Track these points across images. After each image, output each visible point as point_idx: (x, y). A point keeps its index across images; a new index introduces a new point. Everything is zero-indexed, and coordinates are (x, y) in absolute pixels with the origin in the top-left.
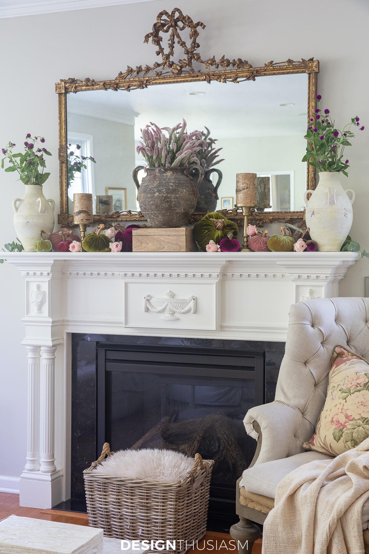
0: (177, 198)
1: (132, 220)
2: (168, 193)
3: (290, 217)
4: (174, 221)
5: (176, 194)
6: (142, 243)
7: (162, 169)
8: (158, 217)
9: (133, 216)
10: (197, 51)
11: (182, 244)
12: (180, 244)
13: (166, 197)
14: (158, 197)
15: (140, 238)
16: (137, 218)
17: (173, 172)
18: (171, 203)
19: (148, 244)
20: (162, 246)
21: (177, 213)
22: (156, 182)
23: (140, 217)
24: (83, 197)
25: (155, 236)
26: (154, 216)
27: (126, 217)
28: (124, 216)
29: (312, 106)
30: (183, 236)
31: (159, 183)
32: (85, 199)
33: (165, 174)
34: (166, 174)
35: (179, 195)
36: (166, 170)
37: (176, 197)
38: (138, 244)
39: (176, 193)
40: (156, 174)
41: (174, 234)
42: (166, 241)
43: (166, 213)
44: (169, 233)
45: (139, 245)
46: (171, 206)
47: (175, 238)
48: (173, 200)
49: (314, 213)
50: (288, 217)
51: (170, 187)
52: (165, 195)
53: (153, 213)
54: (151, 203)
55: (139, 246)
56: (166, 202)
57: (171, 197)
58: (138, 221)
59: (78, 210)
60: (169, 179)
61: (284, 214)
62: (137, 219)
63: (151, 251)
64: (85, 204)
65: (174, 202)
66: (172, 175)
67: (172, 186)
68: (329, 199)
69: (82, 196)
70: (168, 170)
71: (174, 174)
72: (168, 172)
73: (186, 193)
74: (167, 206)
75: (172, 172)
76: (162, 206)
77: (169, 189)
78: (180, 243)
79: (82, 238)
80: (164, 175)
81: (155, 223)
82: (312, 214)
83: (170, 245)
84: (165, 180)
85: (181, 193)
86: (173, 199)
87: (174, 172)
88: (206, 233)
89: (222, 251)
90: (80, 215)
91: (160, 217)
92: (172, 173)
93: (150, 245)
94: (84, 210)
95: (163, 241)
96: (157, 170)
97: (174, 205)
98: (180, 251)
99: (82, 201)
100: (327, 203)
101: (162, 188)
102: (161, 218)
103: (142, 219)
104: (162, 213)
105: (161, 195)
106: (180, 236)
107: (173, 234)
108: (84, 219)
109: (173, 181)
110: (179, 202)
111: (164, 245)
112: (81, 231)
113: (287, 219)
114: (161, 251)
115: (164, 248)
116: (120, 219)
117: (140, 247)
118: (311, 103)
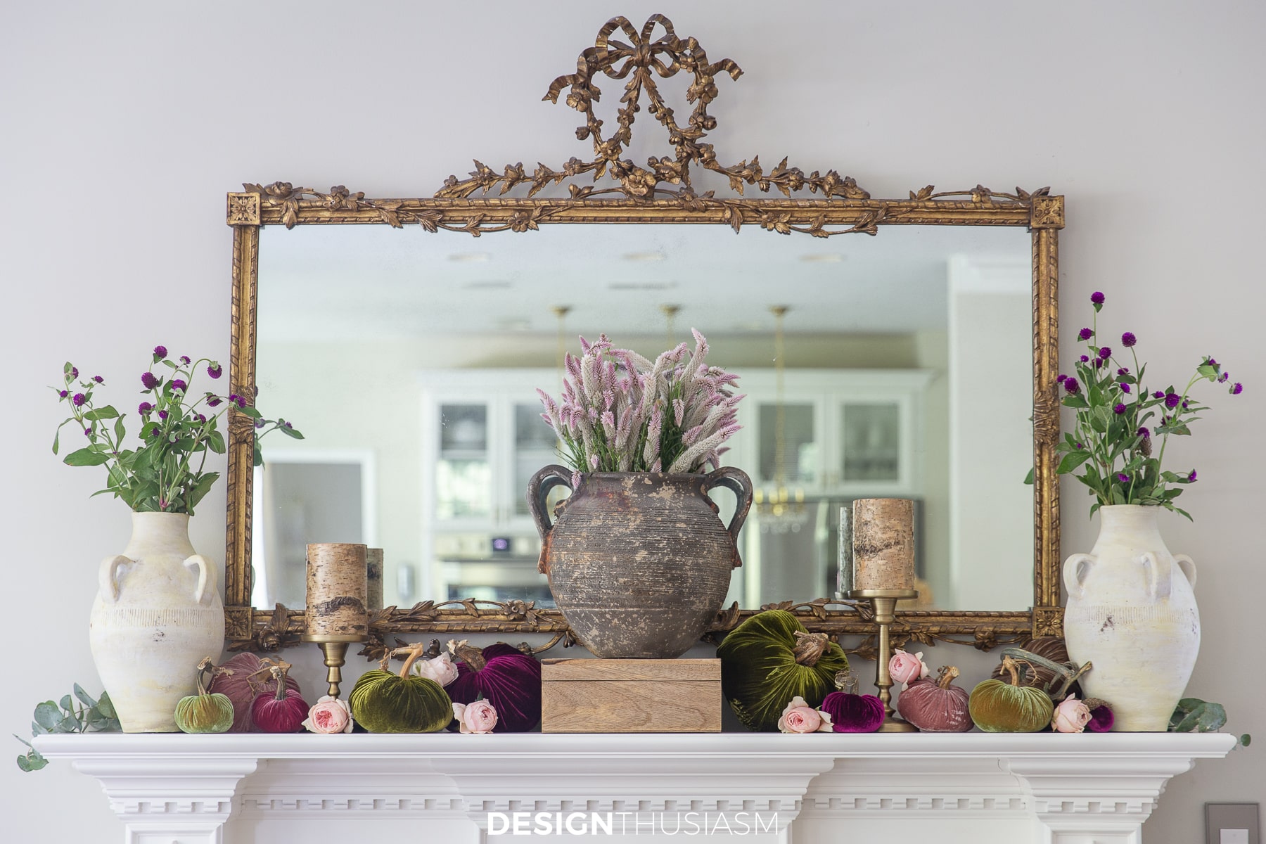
0: (698, 567)
1: (484, 628)
2: (675, 552)
3: (991, 629)
4: (679, 637)
5: (697, 555)
6: (574, 705)
7: (646, 479)
8: (635, 623)
9: (485, 617)
10: (709, 138)
11: (710, 709)
12: (701, 709)
13: (670, 566)
14: (647, 564)
15: (568, 689)
16: (501, 622)
17: (678, 489)
18: (683, 582)
19: (595, 707)
20: (644, 715)
21: (694, 613)
22: (633, 519)
23: (514, 620)
24: (348, 554)
25: (617, 683)
26: (624, 621)
27: (463, 620)
28: (453, 617)
29: (1050, 318)
30: (713, 684)
31: (645, 521)
32: (353, 562)
33: (654, 494)
34: (658, 494)
35: (704, 558)
36: (657, 483)
37: (697, 564)
38: (562, 708)
39: (697, 553)
40: (626, 494)
41: (685, 677)
42: (656, 699)
43: (665, 612)
44: (666, 674)
45: (566, 711)
46: (681, 593)
47: (685, 689)
48: (689, 573)
49: (1112, 620)
50: (985, 628)
51: (681, 535)
52: (666, 559)
53: (621, 613)
54: (622, 580)
55: (566, 714)
56: (669, 580)
57: (684, 564)
58: (507, 631)
59: (332, 597)
60: (671, 509)
61: (972, 619)
62: (502, 627)
63: (604, 730)
64: (353, 576)
65: (690, 581)
66: (674, 498)
67: (685, 531)
68: (1158, 584)
69: (345, 552)
70: (666, 481)
71: (680, 496)
72: (664, 487)
73: (718, 553)
74: (671, 592)
75: (673, 488)
76: (655, 592)
77: (677, 540)
78: (702, 705)
79: (333, 686)
80: (651, 495)
81: (615, 643)
82: (1106, 625)
83: (669, 712)
84: (660, 511)
85: (709, 552)
86: (690, 570)
87: (679, 489)
88: (776, 674)
89: (835, 730)
90: (336, 613)
91: (642, 625)
92: (674, 491)
93: (602, 709)
94: (349, 599)
95: (646, 698)
96: (630, 482)
97: (689, 590)
98: (702, 730)
99: (346, 567)
100: (1149, 594)
101: (659, 538)
102: (642, 629)
103: (519, 628)
104: (653, 613)
105: (655, 558)
106: (702, 684)
107: (681, 679)
108: (349, 625)
109: (684, 517)
110: (703, 580)
111: (649, 710)
112: (329, 663)
113: (984, 632)
114: (640, 729)
115: (649, 719)
116: (441, 626)
117: (569, 716)
118: (1044, 312)
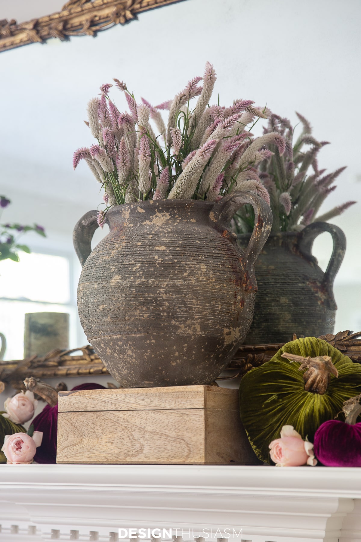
0: (178, 291)
2: (148, 275)
4: (174, 364)
5: (176, 277)
6: (81, 435)
7: (138, 207)
8: (122, 351)
11: (194, 439)
12: (187, 439)
13: (142, 289)
14: (120, 288)
15: (78, 419)
17: (173, 216)
18: (158, 305)
19: (98, 437)
20: (138, 445)
21: (182, 339)
22: (117, 246)
25: (117, 413)
26: (113, 348)
30: (197, 412)
31: (127, 247)
33: (148, 222)
34: (151, 221)
35: (184, 280)
36: (151, 210)
37: (174, 286)
38: (72, 439)
39: (175, 275)
40: (125, 225)
41: (172, 406)
42: (149, 429)
43: (146, 338)
44: (156, 403)
45: (75, 442)
46: (158, 317)
47: (173, 417)
48: (164, 296)
51: (156, 257)
52: (138, 282)
53: (109, 341)
54: (101, 307)
55: (75, 445)
56: (142, 304)
57: (158, 287)
60: (157, 234)
63: (104, 460)
65: (167, 304)
66: (167, 224)
67: (162, 254)
70: (158, 208)
71: (174, 222)
72: (158, 214)
73: (207, 275)
74: (146, 316)
75: (167, 214)
76: (130, 317)
77: (151, 263)
78: (187, 435)
80: (144, 223)
81: (119, 373)
83: (158, 442)
84: (143, 237)
85: (192, 274)
86: (166, 292)
87: (175, 215)
88: (274, 402)
91: (130, 352)
92: (169, 217)
93: (103, 441)
95: (140, 428)
96: (126, 214)
97: (168, 313)
98: (188, 461)
101: (133, 262)
102: (131, 356)
104: (134, 339)
105: (127, 283)
106: (187, 412)
107: (168, 407)
109: (166, 240)
110: (184, 302)
111: (142, 440)
114: (134, 460)
115: (141, 450)
117: (77, 447)
